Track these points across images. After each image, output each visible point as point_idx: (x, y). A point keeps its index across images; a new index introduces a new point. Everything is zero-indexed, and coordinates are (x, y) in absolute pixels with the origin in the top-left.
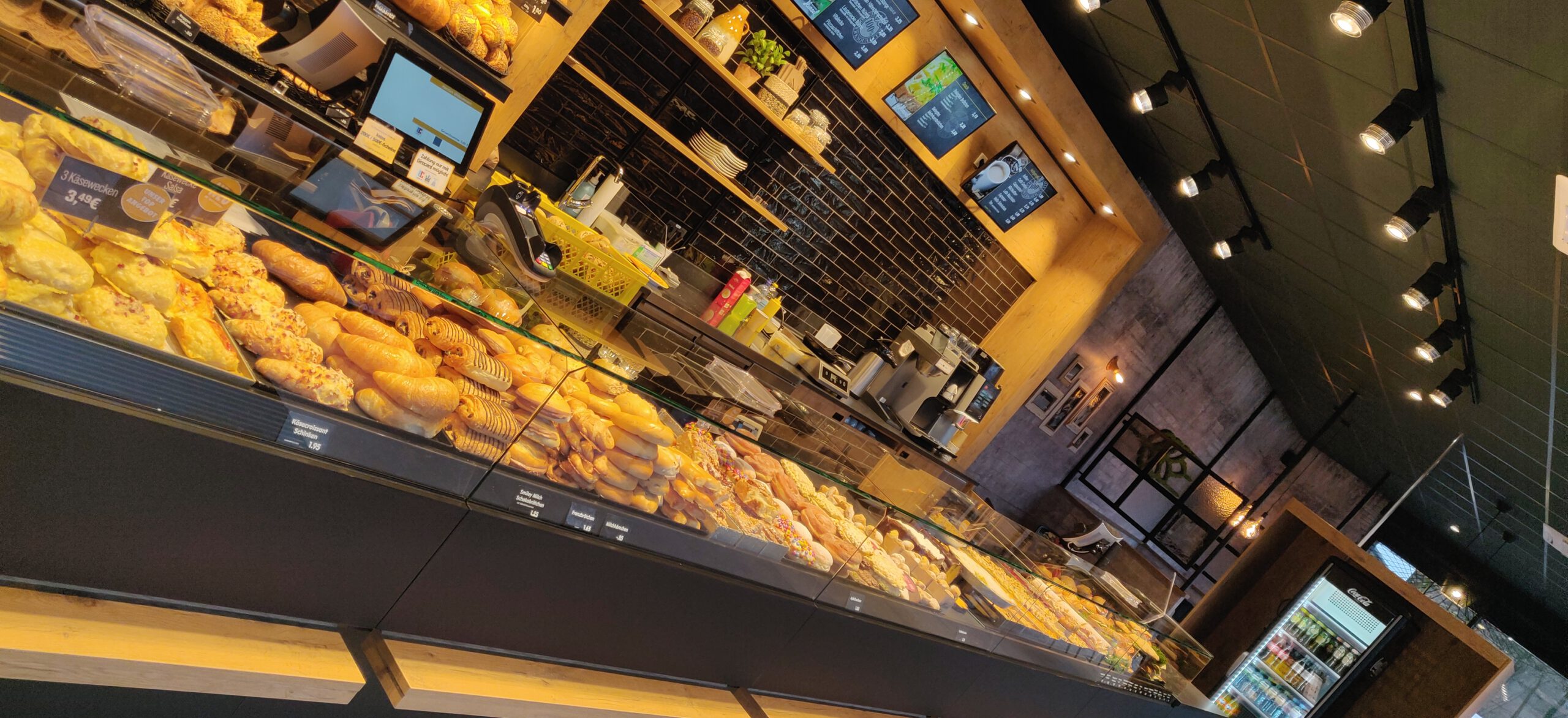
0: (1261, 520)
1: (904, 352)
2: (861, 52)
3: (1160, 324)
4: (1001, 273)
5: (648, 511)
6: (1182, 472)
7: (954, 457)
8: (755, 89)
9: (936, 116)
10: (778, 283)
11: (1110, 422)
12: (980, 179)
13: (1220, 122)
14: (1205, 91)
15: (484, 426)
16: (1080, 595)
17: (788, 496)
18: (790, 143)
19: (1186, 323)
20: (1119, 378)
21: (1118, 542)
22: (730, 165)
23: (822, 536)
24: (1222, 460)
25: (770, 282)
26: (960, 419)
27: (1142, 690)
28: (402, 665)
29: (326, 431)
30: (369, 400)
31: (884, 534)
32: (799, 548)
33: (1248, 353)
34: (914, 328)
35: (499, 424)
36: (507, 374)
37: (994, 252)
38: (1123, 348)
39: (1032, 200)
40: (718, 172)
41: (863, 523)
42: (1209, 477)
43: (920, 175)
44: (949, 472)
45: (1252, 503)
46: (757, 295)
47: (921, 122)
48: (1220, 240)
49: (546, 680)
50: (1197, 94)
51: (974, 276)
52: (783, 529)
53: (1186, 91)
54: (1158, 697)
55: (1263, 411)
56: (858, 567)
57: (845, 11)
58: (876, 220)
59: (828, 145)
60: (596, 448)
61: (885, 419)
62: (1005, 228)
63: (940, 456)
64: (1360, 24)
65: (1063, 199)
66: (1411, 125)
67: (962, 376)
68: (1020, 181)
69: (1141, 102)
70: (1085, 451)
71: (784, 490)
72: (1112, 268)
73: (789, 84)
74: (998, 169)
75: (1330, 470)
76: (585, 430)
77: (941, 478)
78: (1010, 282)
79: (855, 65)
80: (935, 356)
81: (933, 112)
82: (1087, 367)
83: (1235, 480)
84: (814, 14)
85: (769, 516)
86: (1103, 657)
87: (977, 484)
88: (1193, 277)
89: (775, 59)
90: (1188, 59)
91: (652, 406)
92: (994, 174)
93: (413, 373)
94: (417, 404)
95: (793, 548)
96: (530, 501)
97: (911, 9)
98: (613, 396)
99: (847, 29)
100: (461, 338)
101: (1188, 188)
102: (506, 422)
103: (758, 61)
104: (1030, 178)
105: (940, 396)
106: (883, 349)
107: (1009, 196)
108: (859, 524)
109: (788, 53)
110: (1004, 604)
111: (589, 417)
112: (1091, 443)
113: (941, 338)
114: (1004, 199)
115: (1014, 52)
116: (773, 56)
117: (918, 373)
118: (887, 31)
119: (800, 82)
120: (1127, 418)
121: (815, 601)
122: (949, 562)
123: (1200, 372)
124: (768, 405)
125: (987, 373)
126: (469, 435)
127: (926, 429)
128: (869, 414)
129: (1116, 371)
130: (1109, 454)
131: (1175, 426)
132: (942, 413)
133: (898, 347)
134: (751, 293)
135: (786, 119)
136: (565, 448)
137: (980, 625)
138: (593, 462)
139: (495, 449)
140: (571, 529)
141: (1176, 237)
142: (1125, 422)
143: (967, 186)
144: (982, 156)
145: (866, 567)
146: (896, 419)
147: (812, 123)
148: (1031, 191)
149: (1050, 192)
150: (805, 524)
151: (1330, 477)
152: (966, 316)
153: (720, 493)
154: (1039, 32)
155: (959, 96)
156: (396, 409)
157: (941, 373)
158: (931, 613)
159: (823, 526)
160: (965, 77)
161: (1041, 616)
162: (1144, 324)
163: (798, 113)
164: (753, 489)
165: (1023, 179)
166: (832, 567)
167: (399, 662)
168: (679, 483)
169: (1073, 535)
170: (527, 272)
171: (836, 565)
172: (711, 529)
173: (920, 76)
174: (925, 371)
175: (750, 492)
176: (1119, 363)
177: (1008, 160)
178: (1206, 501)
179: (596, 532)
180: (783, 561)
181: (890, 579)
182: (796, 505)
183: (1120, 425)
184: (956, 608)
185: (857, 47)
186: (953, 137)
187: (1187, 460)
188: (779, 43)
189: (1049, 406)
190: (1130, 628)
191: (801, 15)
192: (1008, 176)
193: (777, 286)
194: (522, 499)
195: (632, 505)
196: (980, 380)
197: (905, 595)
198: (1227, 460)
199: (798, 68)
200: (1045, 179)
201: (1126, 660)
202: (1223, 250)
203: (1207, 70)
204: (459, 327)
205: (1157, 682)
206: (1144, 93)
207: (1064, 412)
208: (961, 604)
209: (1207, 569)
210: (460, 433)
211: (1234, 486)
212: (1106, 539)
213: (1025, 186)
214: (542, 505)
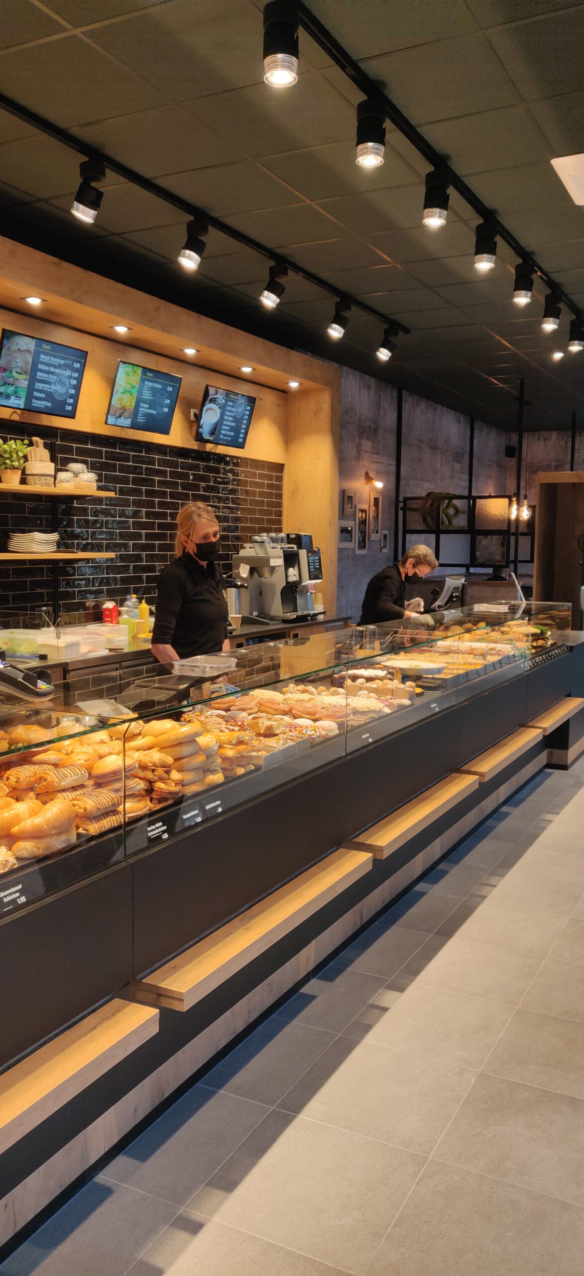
0: (526, 502)
1: (244, 573)
2: (69, 404)
3: (376, 430)
4: (261, 476)
5: (221, 782)
6: (457, 511)
7: (324, 613)
8: (23, 481)
9: (146, 408)
10: (134, 594)
11: (393, 516)
12: (204, 427)
13: (325, 275)
14: (300, 264)
15: (98, 809)
16: (468, 631)
17: (277, 710)
18: (68, 499)
19: (390, 418)
20: (379, 485)
21: (463, 582)
22: (48, 542)
23: (317, 716)
24: (474, 485)
25: (128, 597)
26: (310, 587)
27: (549, 656)
28: (166, 985)
29: (20, 886)
30: (23, 849)
31: (342, 687)
32: (313, 732)
33: (440, 407)
34: (238, 553)
35: (105, 801)
36: (80, 768)
37: (246, 467)
38: (367, 464)
39: (245, 414)
40: (42, 553)
41: (325, 691)
42: (478, 500)
43: (165, 454)
44: (328, 625)
45: (516, 496)
46: (127, 611)
47: (141, 420)
48: (377, 349)
49: (245, 927)
50: (298, 269)
51: (247, 492)
52: (294, 730)
53: (290, 272)
54: (560, 653)
55: (475, 435)
56: (352, 716)
57: (39, 386)
58: (162, 505)
59: (97, 481)
60: (165, 769)
61: (267, 624)
62: (241, 446)
63: (316, 619)
64: (377, 154)
65: (261, 399)
66: (448, 193)
67: (291, 559)
68: (229, 408)
69: (269, 300)
70: (393, 545)
71: (271, 708)
72: (324, 418)
73: (40, 461)
74: (209, 412)
75: (539, 439)
76: (150, 764)
77: (326, 631)
78: (270, 478)
79: (72, 415)
80: (266, 561)
81: (143, 407)
82: (355, 494)
83: (491, 491)
84: (21, 403)
85: (282, 729)
86: (514, 656)
87: (350, 618)
88: (373, 385)
89: (21, 452)
90: (275, 251)
91: (168, 720)
92: (210, 416)
93: (33, 813)
94: (55, 828)
95: (310, 735)
96: (157, 831)
97: (79, 351)
98: (140, 734)
99: (49, 396)
100: (34, 771)
101: (336, 332)
102: (105, 797)
103: (12, 461)
104: (233, 402)
105: (287, 583)
106: (231, 581)
107: (229, 423)
108: (324, 693)
109: (26, 442)
110: (439, 671)
111: (145, 755)
112: (393, 538)
113: (261, 547)
114: (228, 428)
115: (164, 329)
116: (18, 451)
117: (263, 579)
118: (75, 378)
119: (46, 454)
120: (401, 505)
121: (347, 755)
122: (392, 673)
123: (421, 441)
124: (227, 665)
125: (303, 546)
126: (93, 821)
127: (295, 610)
128: (255, 629)
129: (374, 481)
130: (408, 536)
131: (432, 486)
132: (296, 592)
133: (239, 573)
134: (123, 613)
135: (57, 485)
136: (148, 785)
137: (438, 693)
138: (170, 779)
139: (114, 817)
140: (190, 828)
141: (345, 369)
142: (401, 509)
143: (199, 438)
144: (193, 411)
145: (356, 712)
146: (273, 619)
147: (76, 475)
148: (240, 410)
149: (252, 401)
150: (301, 717)
151: (542, 443)
152: (261, 521)
153: (248, 738)
154: (169, 304)
155: (151, 384)
156: (44, 841)
157: (277, 568)
158: (409, 709)
159: (312, 710)
160: (146, 370)
161: (462, 661)
162: (367, 439)
163: (62, 475)
164: (260, 720)
165: (229, 406)
166: (339, 729)
167: (162, 985)
168: (222, 751)
169: (435, 600)
170: (38, 700)
171: (341, 725)
172: (261, 763)
173: (117, 391)
174: (267, 574)
175: (260, 725)
176: (371, 475)
177: (211, 401)
178: (487, 518)
179: (204, 818)
180: (312, 747)
181: (372, 708)
182: (285, 711)
183: (401, 513)
184: (418, 695)
185: (65, 403)
186: (167, 413)
187: (455, 502)
188: (15, 439)
189: (351, 536)
190: (509, 626)
191: (12, 410)
192: (219, 411)
193: (135, 596)
194: (152, 833)
195: (209, 786)
196: (303, 553)
197: (387, 710)
198: (476, 482)
199: (37, 446)
200: (243, 395)
201: (524, 646)
202: (384, 355)
203: (293, 249)
204: (27, 766)
205: (552, 645)
206: (266, 293)
207: (363, 532)
208: (419, 690)
209: (520, 558)
210: (87, 825)
211: (492, 494)
212: (456, 586)
213: (234, 410)
214: (165, 828)
